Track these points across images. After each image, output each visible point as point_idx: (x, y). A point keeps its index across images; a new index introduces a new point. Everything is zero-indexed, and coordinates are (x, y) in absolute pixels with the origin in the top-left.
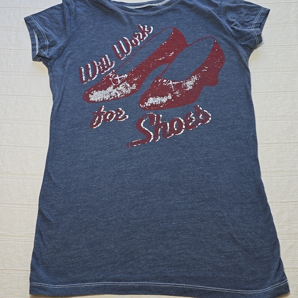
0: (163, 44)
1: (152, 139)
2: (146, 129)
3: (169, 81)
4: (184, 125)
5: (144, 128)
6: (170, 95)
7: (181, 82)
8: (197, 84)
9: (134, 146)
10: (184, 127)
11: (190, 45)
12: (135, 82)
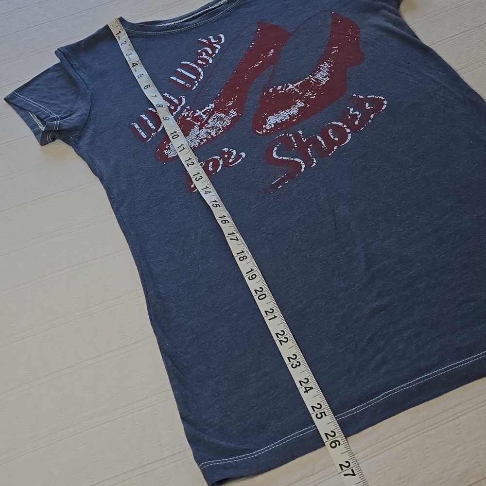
0: (251, 46)
1: (304, 166)
2: (285, 158)
3: (285, 85)
4: (347, 128)
5: (281, 158)
6: (300, 101)
7: (307, 79)
8: (333, 71)
9: (279, 188)
11: (294, 32)
12: (231, 107)
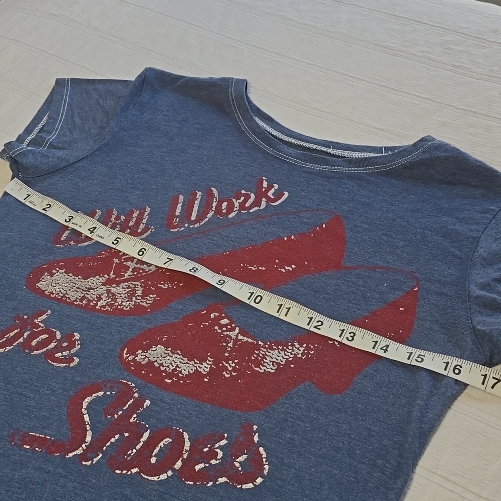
0: (285, 239)
1: (79, 451)
2: (86, 418)
3: (233, 325)
4: (183, 459)
5: (85, 412)
6: (212, 363)
7: (260, 343)
8: (292, 366)
9: (25, 446)
10: (178, 465)
11: (347, 268)
12: (159, 291)
